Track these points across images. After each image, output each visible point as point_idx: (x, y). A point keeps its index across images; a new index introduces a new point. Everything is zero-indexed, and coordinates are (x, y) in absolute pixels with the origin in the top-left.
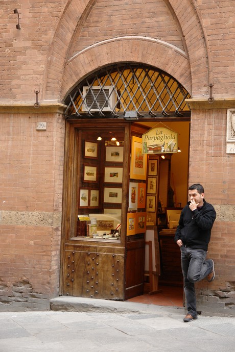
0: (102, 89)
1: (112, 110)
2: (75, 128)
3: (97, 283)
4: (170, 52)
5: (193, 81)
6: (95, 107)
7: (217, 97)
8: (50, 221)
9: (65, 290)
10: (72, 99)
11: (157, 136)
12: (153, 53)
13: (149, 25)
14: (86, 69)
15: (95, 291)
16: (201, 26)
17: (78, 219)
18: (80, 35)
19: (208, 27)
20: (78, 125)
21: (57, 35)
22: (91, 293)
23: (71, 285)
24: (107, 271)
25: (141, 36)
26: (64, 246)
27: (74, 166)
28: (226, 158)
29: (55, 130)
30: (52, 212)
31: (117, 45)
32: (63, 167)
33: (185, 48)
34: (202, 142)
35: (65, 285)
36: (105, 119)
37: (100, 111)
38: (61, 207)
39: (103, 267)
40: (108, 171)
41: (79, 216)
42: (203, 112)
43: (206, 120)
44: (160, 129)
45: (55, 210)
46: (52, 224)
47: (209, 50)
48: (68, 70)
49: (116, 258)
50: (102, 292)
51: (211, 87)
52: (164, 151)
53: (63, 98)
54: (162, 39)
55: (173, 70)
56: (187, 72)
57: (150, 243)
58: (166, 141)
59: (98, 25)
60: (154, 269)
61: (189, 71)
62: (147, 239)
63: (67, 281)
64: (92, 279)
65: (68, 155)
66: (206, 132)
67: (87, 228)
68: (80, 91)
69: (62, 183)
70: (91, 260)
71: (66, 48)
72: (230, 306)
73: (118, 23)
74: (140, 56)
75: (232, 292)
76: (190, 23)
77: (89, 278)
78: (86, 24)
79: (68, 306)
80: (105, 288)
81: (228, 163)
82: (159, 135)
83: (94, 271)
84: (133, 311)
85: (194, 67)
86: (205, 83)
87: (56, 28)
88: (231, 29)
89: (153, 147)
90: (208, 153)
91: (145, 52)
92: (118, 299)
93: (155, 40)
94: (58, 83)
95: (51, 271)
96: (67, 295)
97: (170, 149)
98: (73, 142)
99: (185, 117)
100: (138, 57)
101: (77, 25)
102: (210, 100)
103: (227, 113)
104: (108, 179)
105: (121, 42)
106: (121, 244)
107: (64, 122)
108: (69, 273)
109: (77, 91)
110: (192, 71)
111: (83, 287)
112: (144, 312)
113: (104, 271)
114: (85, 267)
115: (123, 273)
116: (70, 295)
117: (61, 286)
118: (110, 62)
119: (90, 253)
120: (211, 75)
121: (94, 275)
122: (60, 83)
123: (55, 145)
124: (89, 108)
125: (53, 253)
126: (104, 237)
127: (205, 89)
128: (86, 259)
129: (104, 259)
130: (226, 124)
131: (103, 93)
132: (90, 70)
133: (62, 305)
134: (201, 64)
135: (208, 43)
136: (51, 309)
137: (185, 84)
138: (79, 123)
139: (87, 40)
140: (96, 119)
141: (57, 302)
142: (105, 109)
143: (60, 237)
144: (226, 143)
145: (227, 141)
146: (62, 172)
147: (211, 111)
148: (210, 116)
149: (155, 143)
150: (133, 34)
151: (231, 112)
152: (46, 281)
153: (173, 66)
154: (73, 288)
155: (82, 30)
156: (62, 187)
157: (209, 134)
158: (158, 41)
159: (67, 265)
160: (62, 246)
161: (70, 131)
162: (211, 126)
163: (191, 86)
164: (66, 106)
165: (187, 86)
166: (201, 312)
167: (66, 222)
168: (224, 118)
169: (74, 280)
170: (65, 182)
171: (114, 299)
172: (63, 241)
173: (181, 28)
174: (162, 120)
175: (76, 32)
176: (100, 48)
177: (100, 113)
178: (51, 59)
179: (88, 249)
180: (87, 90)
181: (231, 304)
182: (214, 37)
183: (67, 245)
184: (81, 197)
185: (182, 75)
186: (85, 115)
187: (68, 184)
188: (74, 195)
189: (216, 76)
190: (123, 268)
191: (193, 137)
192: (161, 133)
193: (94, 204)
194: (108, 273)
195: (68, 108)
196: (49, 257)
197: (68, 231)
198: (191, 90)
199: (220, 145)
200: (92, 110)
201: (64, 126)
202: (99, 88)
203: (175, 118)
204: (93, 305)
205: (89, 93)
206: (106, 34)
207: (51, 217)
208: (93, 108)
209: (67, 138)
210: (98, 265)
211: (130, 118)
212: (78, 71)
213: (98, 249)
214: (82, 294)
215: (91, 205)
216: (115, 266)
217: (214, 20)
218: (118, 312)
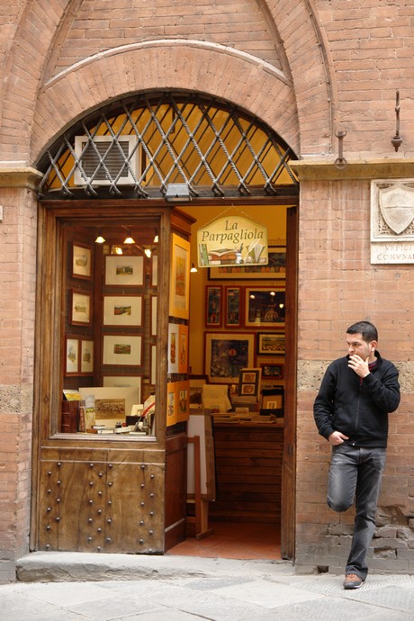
0: (115, 142)
1: (138, 183)
2: (57, 218)
3: (109, 523)
4: (254, 71)
5: (301, 126)
6: (101, 176)
7: (352, 157)
8: (14, 402)
9: (43, 539)
10: (53, 161)
11: (228, 232)
12: (220, 73)
13: (211, 19)
14: (82, 101)
15: (105, 537)
16: (315, 22)
17: (65, 398)
18: (68, 36)
19: (328, 25)
20: (64, 211)
21: (21, 33)
22: (96, 542)
23: (55, 530)
24: (130, 497)
25: (194, 39)
26: (39, 452)
27: (55, 293)
28: (369, 273)
29: (20, 221)
30: (18, 385)
31: (147, 57)
32: (34, 294)
33: (284, 64)
34: (322, 242)
35: (42, 530)
36: (121, 200)
37: (113, 183)
38: (32, 374)
39: (121, 491)
40: (110, 303)
41: (65, 392)
42: (324, 186)
43: (330, 202)
44: (232, 220)
45: (24, 380)
46: (17, 408)
47: (332, 70)
48: (46, 102)
49: (149, 470)
50: (119, 540)
51: (341, 138)
52: (242, 262)
53: (34, 158)
54: (237, 46)
55: (261, 106)
56: (288, 110)
57: (197, 439)
58: (246, 242)
59: (106, 15)
60: (204, 490)
61: (292, 107)
62: (191, 433)
63: (45, 522)
64: (100, 514)
65: (44, 271)
66: (330, 224)
67: (82, 415)
68: (69, 145)
69: (32, 326)
70: (96, 477)
71: (41, 59)
72: (384, 553)
73: (147, 14)
74: (195, 77)
75: (386, 526)
76: (293, 16)
77: (93, 512)
78: (80, 14)
79: (56, 572)
80: (125, 531)
81: (374, 282)
82: (232, 231)
83: (104, 499)
84: (192, 574)
85: (303, 101)
86: (325, 130)
87: (19, 18)
88: (373, 31)
89: (219, 255)
90: (334, 264)
91: (203, 71)
92: (154, 551)
93: (224, 48)
94: (26, 129)
95: (17, 502)
96: (47, 549)
97: (254, 257)
98: (54, 245)
99: (282, 197)
100: (190, 81)
101: (64, 14)
102: (338, 162)
103: (369, 188)
104: (109, 319)
105: (154, 50)
106: (158, 444)
107: (35, 206)
108: (49, 505)
109: (63, 145)
110: (299, 107)
111: (79, 531)
112: (213, 573)
113: (122, 498)
114: (84, 492)
115: (163, 500)
116: (53, 550)
117: (33, 532)
118: (133, 89)
119: (95, 465)
120: (338, 115)
121: (103, 506)
122: (30, 128)
123: (21, 250)
124: (89, 179)
125: (21, 466)
126: (119, 430)
127: (326, 142)
128: (85, 476)
129: (124, 474)
130: (369, 209)
131: (117, 148)
132: (92, 104)
133: (42, 571)
134: (317, 96)
135: (331, 56)
136: (18, 579)
137: (285, 132)
138: (65, 208)
139: (84, 44)
140: (103, 201)
141: (30, 563)
142: (123, 181)
143: (31, 434)
144: (369, 244)
145: (372, 240)
146: (34, 304)
147: (339, 184)
148: (337, 193)
149: (223, 247)
150: (178, 36)
151: (377, 185)
152: (6, 524)
153: (260, 98)
154: (58, 535)
155: (72, 24)
156: (33, 334)
157: (336, 227)
158: (230, 49)
159: (46, 490)
160: (35, 452)
161: (46, 223)
162: (339, 213)
163: (298, 136)
164: (40, 174)
165: (289, 137)
166: (327, 568)
167: (42, 404)
168: (365, 197)
169: (61, 518)
170: (38, 324)
171: (145, 551)
172: (36, 441)
173: (275, 26)
174: (236, 203)
175: (60, 28)
176: (111, 61)
177: (113, 187)
178: (9, 80)
179: (89, 455)
180: (84, 143)
181: (386, 549)
182: (342, 45)
183: (45, 449)
184: (68, 354)
185: (278, 116)
186: (80, 193)
187: (45, 330)
188: (57, 351)
189: (346, 118)
190: (163, 490)
191: (305, 233)
192: (235, 226)
193: (87, 367)
194: (132, 501)
195: (45, 177)
196: (13, 476)
197: (47, 421)
198: (299, 145)
199: (359, 248)
200: (95, 182)
201: (36, 213)
202: (109, 138)
203: (262, 197)
204: (107, 567)
205: (87, 149)
206: (122, 34)
207: (16, 395)
208: (97, 178)
209: (41, 239)
210: (110, 486)
211: (177, 196)
212: (67, 106)
213: (110, 455)
214: (78, 546)
215: (83, 370)
216: (147, 488)
217: (340, 13)
218: (160, 576)
